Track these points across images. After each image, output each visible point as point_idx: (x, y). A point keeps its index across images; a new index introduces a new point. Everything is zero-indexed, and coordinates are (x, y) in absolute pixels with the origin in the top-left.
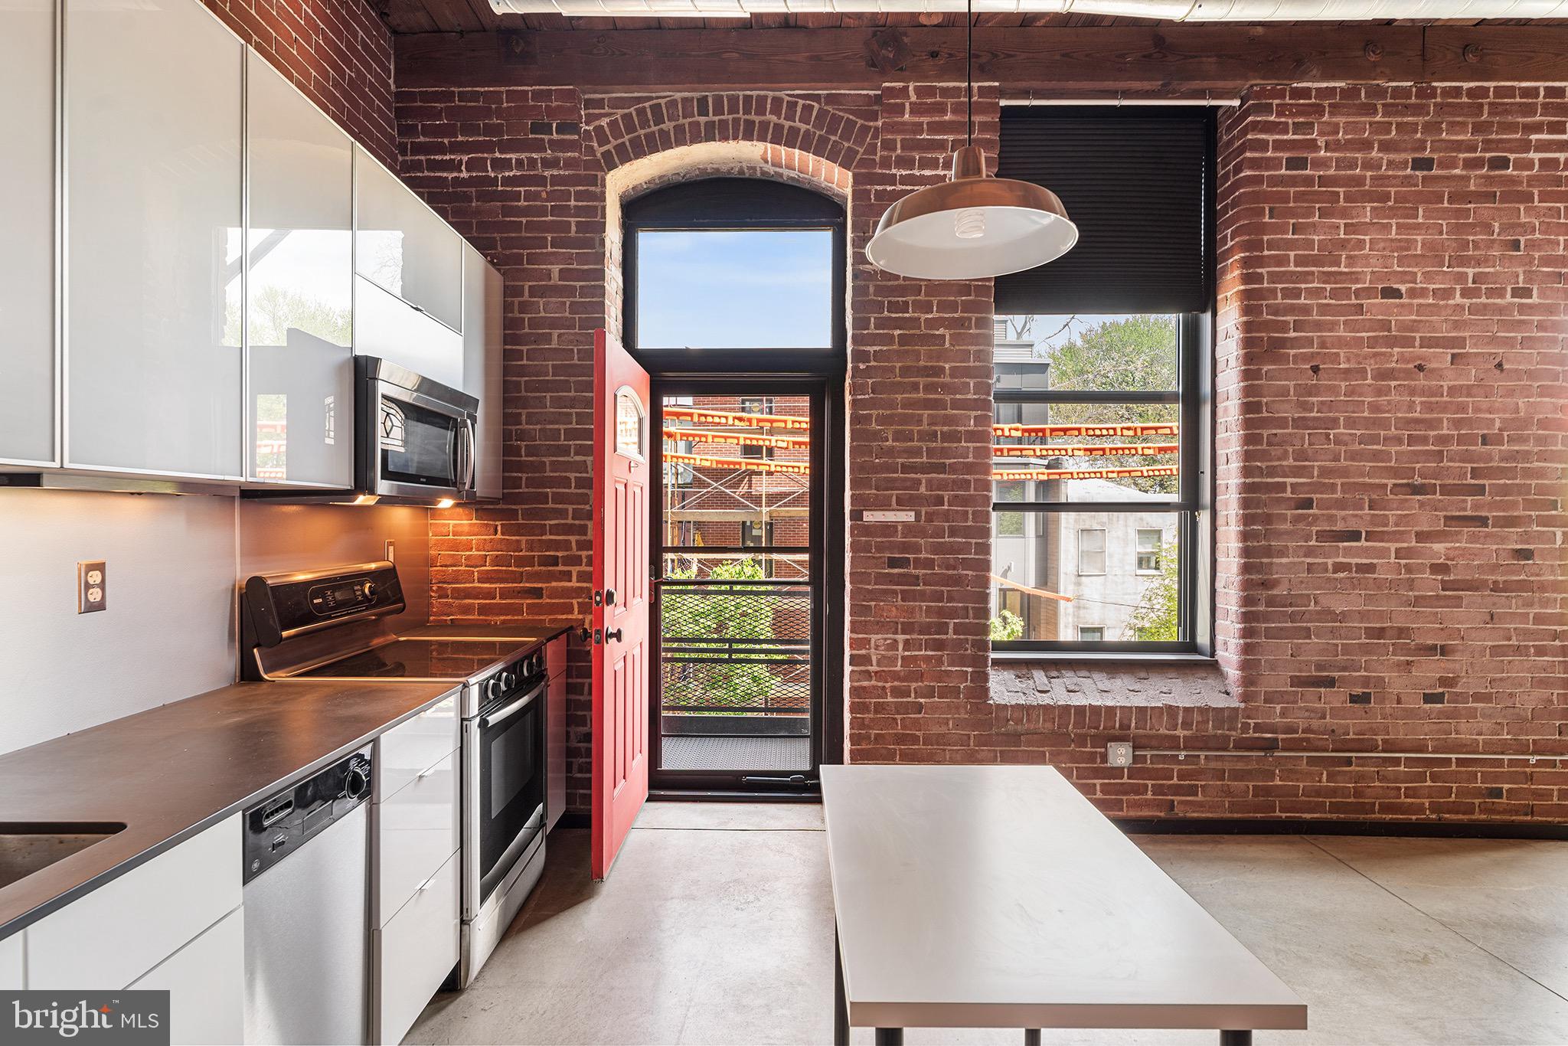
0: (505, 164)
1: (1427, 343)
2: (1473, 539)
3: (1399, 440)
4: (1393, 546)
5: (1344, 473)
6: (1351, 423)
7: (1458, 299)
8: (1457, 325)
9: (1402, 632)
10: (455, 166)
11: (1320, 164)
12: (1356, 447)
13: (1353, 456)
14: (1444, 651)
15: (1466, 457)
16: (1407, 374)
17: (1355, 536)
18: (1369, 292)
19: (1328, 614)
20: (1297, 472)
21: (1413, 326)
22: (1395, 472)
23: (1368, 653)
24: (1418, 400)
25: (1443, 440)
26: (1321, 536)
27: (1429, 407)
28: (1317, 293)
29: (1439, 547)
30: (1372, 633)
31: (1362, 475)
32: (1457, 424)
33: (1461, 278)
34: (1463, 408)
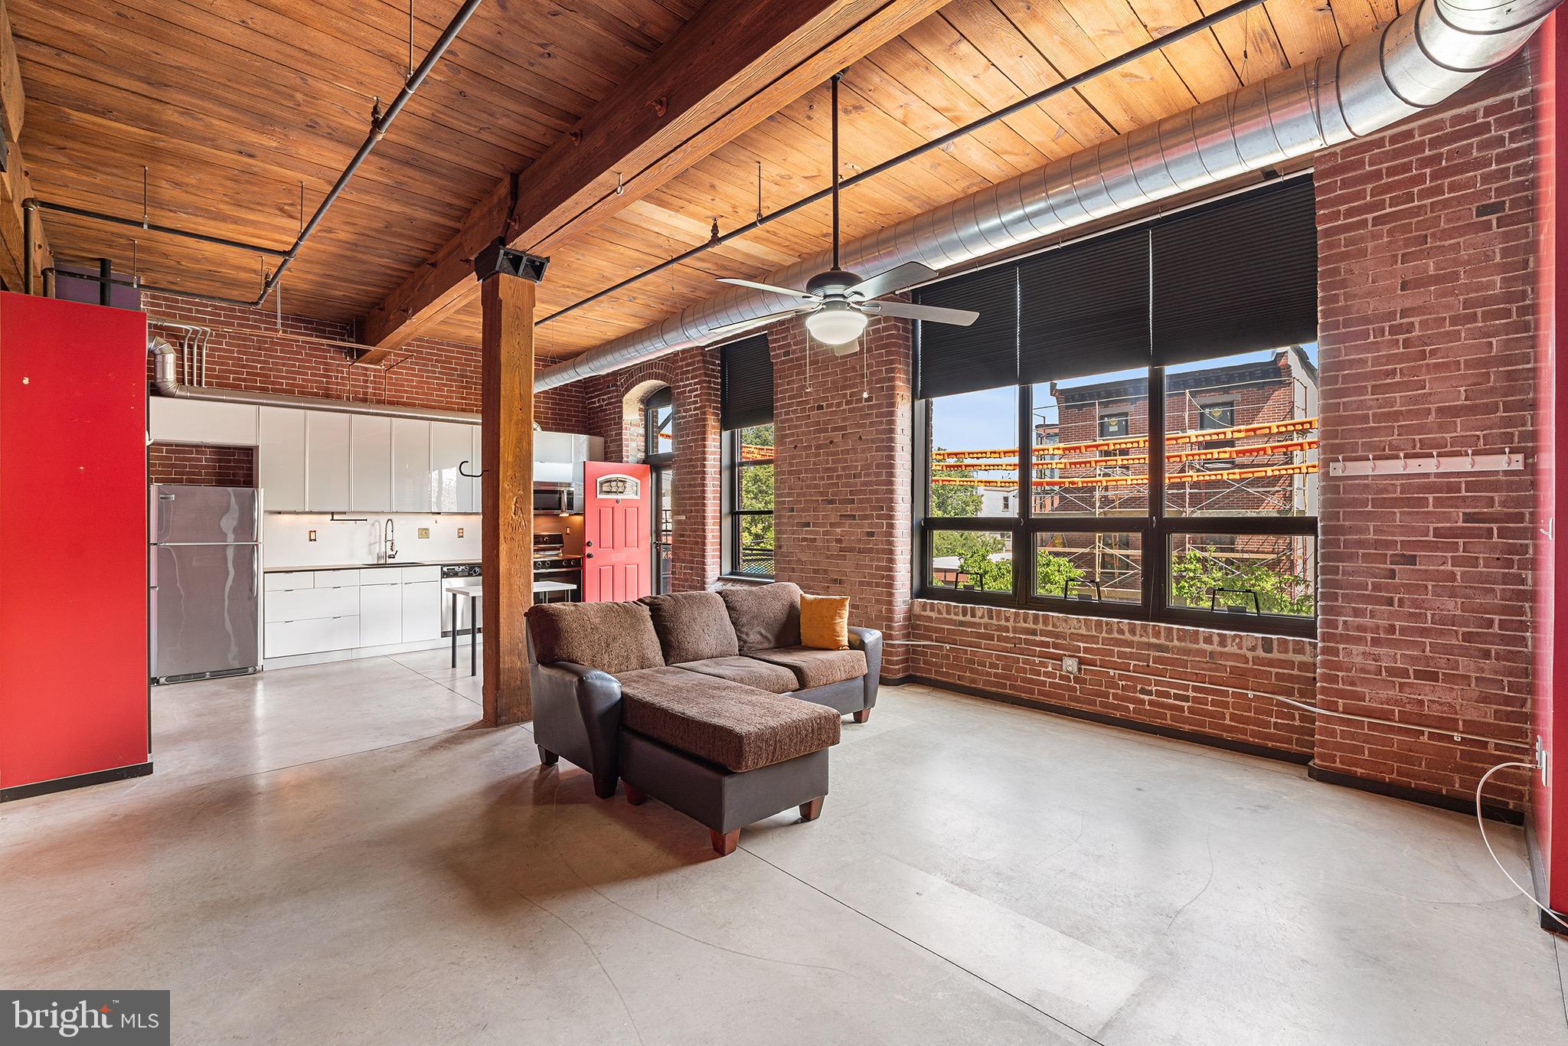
0: (604, 400)
1: (834, 429)
2: (850, 526)
3: (823, 478)
4: (822, 530)
5: (804, 495)
6: (806, 471)
7: (844, 407)
8: (844, 419)
9: (826, 571)
10: (594, 403)
11: (794, 352)
12: (809, 482)
13: (808, 487)
14: (841, 582)
15: (847, 485)
16: (826, 446)
17: (808, 525)
18: (812, 409)
19: (800, 561)
20: (789, 495)
21: (826, 423)
22: (822, 494)
23: (813, 581)
24: (830, 458)
25: (839, 477)
26: (799, 524)
27: (834, 462)
28: (795, 411)
29: (838, 530)
30: (815, 571)
31: (811, 496)
32: (844, 469)
33: (845, 395)
34: (846, 461)
